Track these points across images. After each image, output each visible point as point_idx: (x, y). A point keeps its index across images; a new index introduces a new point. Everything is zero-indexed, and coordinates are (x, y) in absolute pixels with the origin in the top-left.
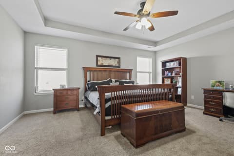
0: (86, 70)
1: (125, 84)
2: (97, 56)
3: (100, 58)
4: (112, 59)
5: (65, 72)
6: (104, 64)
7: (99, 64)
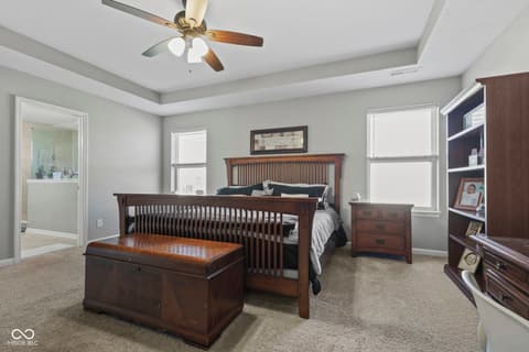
0: (231, 163)
1: (283, 195)
2: (254, 133)
3: (259, 136)
4: (286, 134)
5: (204, 169)
6: (267, 149)
7: (256, 148)
